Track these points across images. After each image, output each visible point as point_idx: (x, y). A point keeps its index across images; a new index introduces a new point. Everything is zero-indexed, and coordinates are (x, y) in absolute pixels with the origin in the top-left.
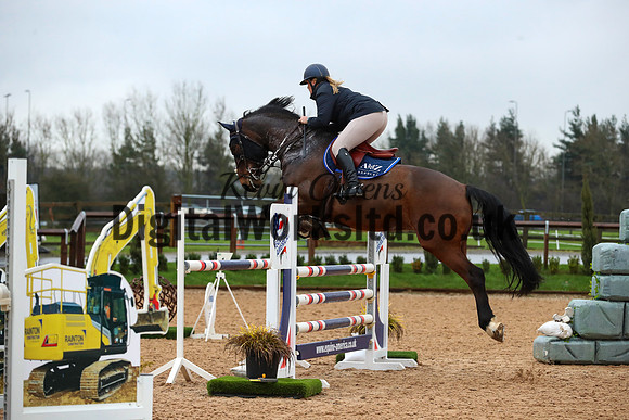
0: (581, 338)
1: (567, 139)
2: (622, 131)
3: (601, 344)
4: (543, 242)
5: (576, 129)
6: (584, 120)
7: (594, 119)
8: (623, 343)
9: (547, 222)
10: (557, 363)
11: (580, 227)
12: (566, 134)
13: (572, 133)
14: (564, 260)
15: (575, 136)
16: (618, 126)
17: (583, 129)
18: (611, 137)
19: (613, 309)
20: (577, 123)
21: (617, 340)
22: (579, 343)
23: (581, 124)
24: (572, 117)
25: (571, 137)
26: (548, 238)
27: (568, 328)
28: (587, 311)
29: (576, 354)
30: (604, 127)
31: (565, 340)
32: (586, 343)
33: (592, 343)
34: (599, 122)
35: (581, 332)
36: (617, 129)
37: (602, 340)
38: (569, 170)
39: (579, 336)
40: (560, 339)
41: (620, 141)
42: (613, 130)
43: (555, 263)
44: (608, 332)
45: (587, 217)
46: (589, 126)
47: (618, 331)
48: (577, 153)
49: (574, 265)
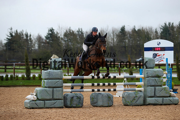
0: (40, 100)
1: (9, 38)
2: (25, 34)
3: (46, 102)
4: (13, 70)
5: (11, 34)
6: (14, 32)
7: (17, 31)
8: (53, 101)
9: (14, 64)
10: (33, 108)
11: (24, 65)
12: (8, 36)
13: (10, 36)
14: (20, 76)
15: (11, 37)
16: (24, 33)
17: (14, 34)
18: (22, 37)
19: (49, 90)
20: (11, 33)
21: (51, 100)
22: (39, 102)
23: (13, 33)
24: (10, 31)
25: (10, 37)
26: (15, 69)
27: (35, 97)
28: (41, 91)
29: (38, 105)
30: (19, 33)
31: (35, 101)
32: (41, 101)
33: (43, 102)
34: (18, 32)
35: (40, 98)
36: (24, 34)
37: (47, 100)
38: (9, 47)
39: (39, 99)
40: (33, 101)
41: (25, 38)
42: (23, 34)
43: (17, 77)
44: (48, 98)
45: (27, 62)
46: (15, 33)
47: (51, 97)
48: (12, 42)
49: (23, 77)
